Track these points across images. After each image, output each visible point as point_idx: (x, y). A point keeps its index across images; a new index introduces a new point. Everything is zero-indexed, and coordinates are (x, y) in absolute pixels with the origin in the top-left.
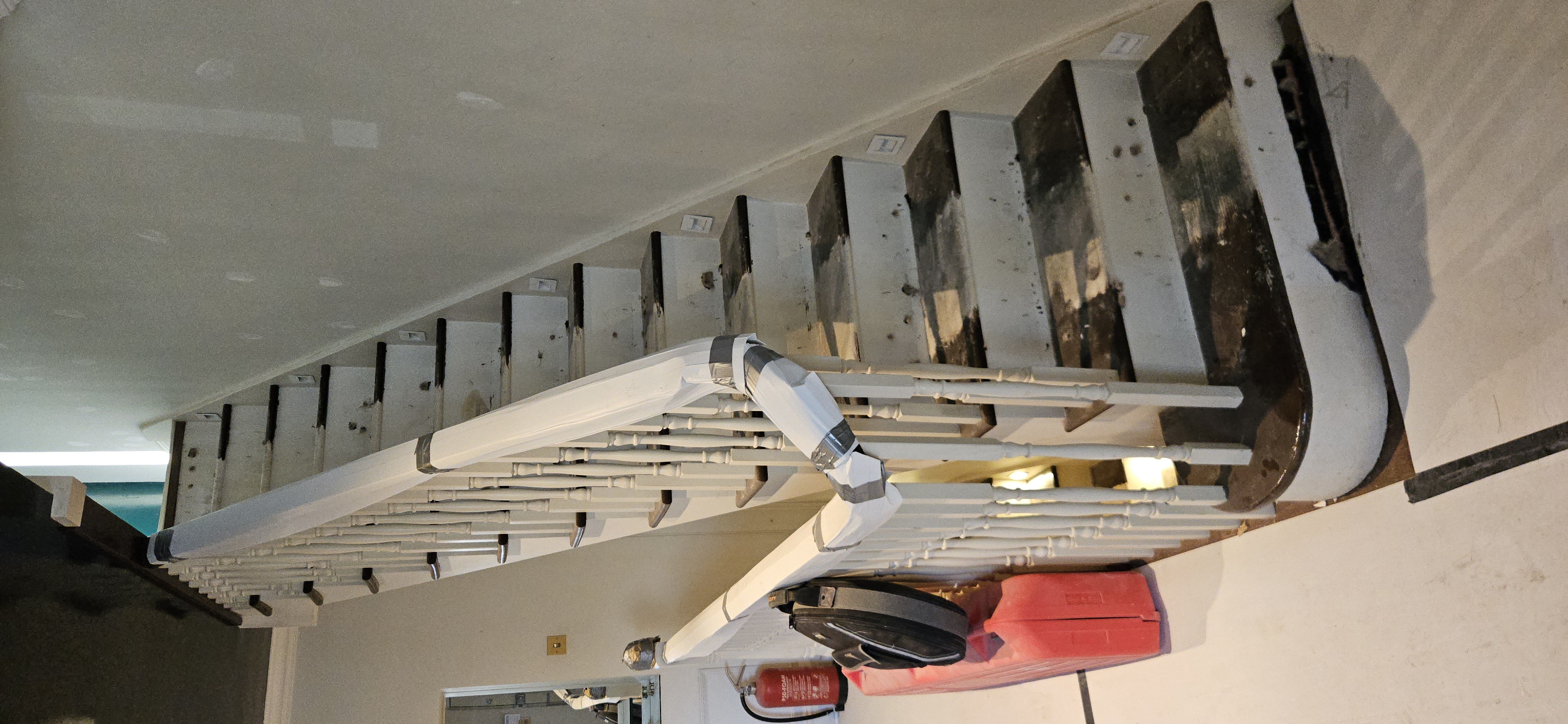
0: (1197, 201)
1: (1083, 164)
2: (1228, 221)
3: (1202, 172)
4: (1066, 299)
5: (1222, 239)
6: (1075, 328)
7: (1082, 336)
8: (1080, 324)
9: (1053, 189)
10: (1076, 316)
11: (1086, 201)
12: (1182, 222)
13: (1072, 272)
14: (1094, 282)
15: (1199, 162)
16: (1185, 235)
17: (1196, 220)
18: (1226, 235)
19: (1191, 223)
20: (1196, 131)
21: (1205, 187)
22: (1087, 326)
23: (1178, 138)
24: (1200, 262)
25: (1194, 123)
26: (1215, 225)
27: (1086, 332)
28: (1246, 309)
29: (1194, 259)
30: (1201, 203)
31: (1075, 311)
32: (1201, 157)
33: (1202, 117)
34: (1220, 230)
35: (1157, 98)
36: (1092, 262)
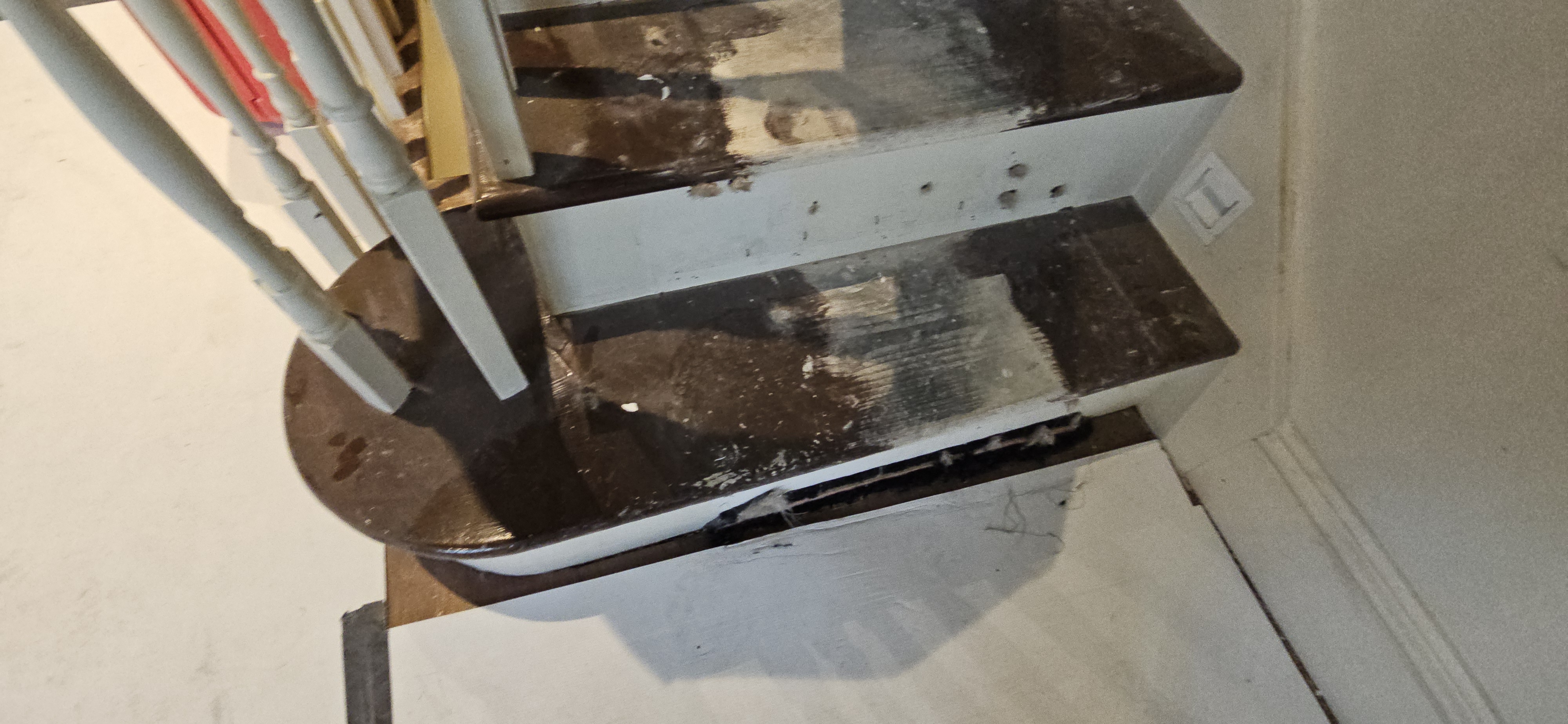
0: (895, 312)
1: (1025, 113)
2: (847, 384)
3: (944, 327)
4: (740, 44)
5: (814, 367)
6: (671, 60)
7: (647, 77)
8: (675, 76)
9: (982, 30)
10: (694, 67)
11: (945, 115)
12: (862, 276)
13: (797, 63)
14: (760, 121)
15: (961, 323)
16: (838, 282)
17: (861, 309)
18: (822, 376)
19: (858, 295)
20: (1017, 318)
21: (917, 333)
22: (666, 92)
23: (1010, 277)
24: (781, 315)
25: (1033, 317)
26: (844, 352)
27: (653, 89)
28: (673, 417)
29: (788, 300)
30: (888, 322)
31: (708, 63)
32: (968, 329)
33: (1041, 335)
34: (834, 364)
35: (1085, 236)
36: (807, 121)
